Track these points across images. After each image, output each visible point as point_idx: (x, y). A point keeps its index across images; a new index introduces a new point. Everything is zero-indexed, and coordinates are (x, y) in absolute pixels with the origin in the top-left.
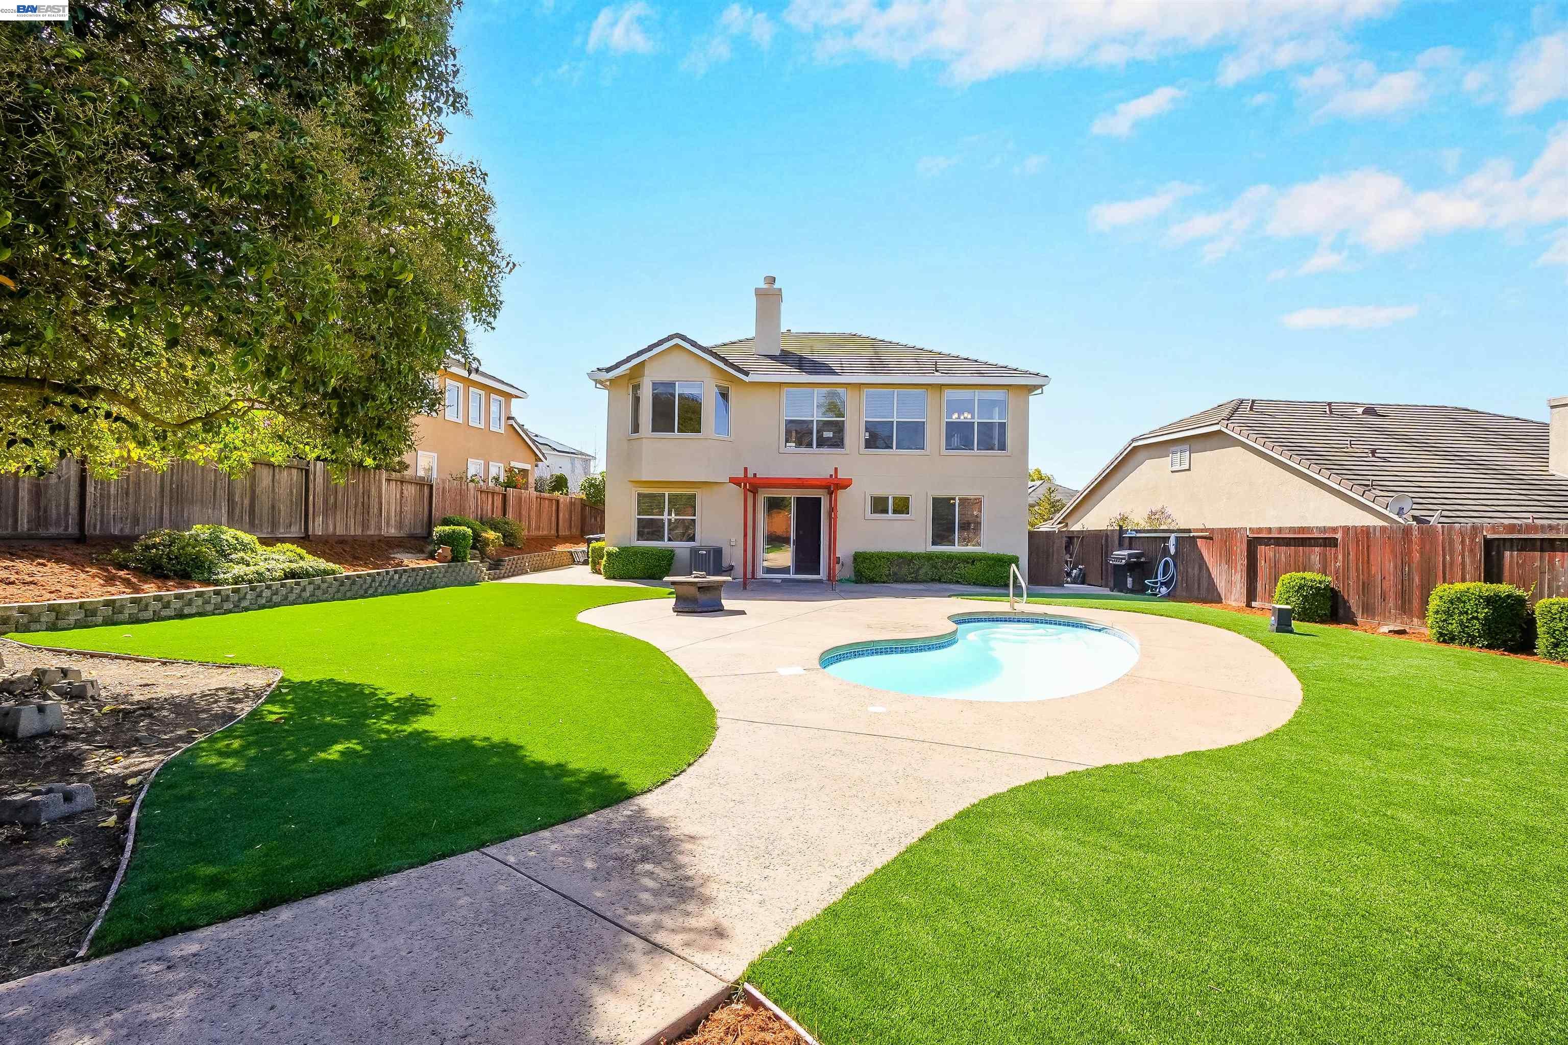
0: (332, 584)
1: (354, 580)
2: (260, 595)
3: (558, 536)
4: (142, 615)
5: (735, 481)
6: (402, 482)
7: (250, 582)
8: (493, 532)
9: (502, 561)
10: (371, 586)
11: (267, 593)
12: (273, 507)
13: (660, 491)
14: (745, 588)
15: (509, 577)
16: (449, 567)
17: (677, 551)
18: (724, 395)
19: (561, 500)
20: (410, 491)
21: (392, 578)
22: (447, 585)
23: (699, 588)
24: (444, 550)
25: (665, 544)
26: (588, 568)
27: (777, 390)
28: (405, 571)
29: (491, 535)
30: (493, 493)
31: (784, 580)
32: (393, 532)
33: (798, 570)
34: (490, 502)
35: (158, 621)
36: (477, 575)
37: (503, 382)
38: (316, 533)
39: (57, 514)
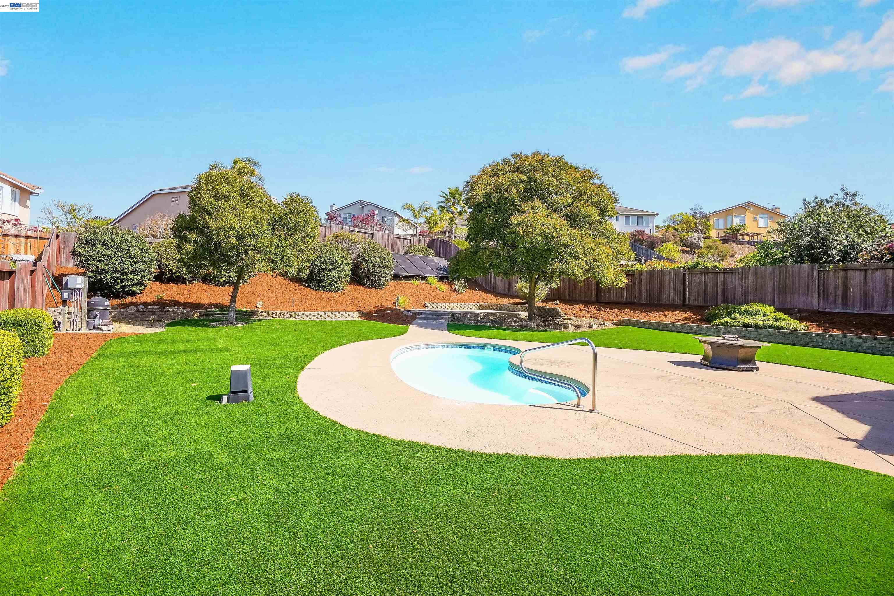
10: (817, 341)
39: (731, 298)
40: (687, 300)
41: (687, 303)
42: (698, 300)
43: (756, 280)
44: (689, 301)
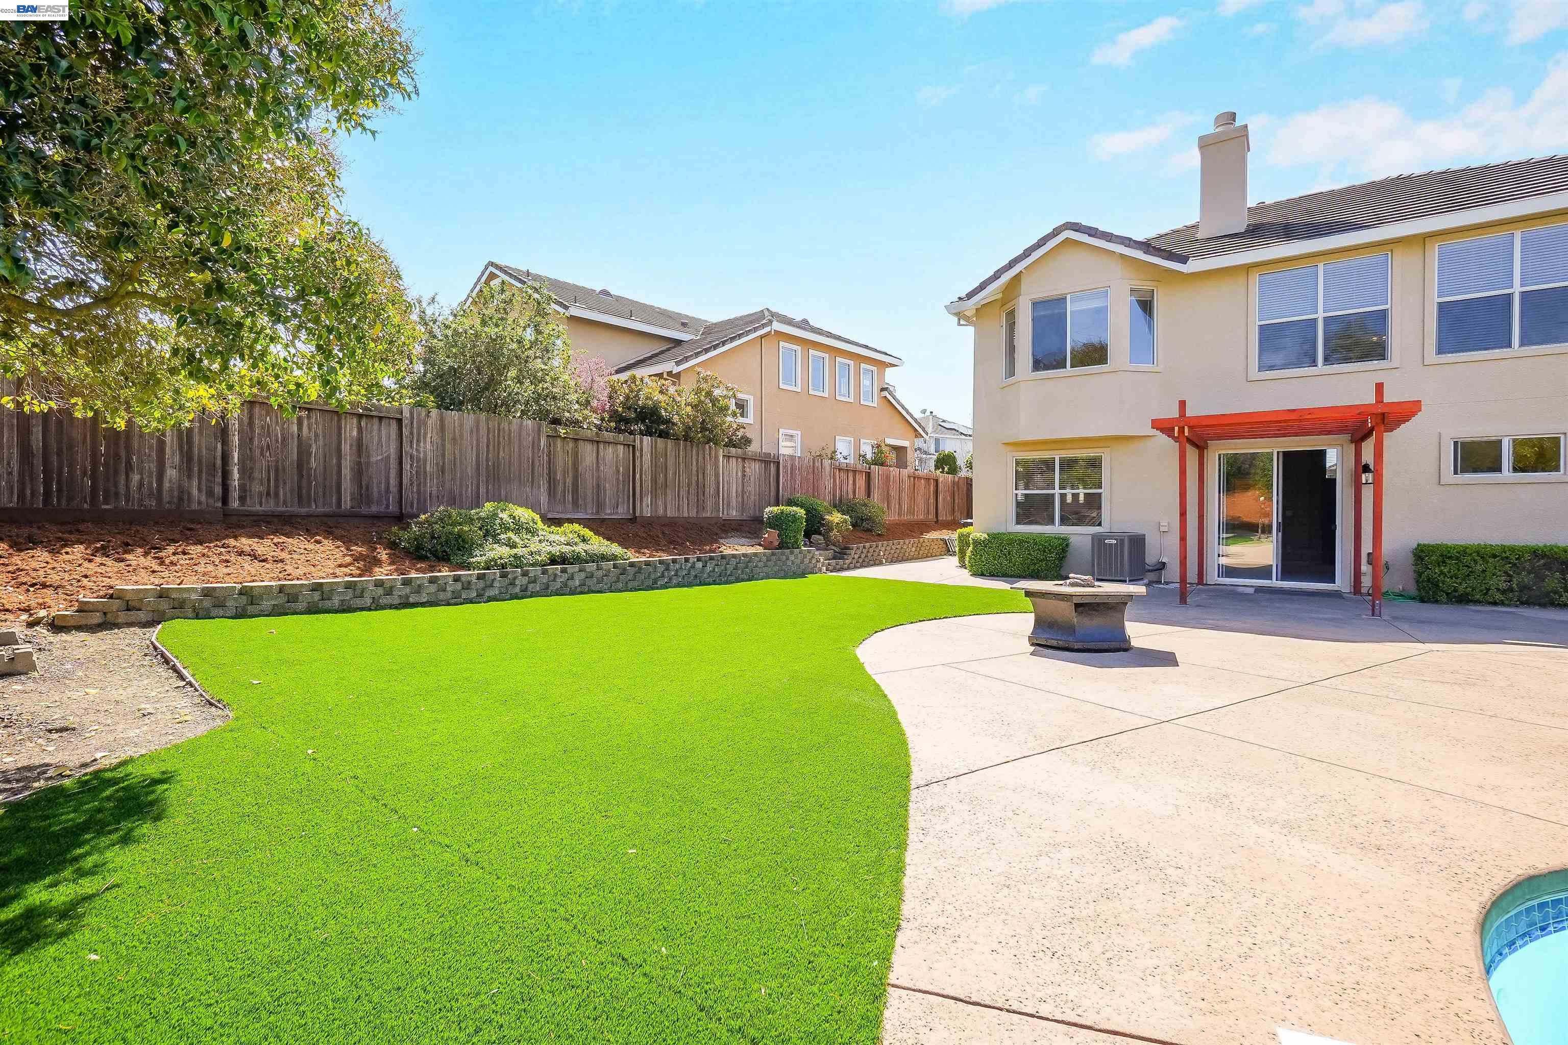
0: (609, 571)
1: (640, 568)
2: (512, 584)
3: (937, 522)
4: (358, 602)
5: (1163, 426)
6: (744, 459)
7: (503, 566)
8: (839, 515)
9: (848, 548)
10: (663, 576)
11: (521, 581)
12: (598, 486)
13: (1046, 455)
14: (1183, 601)
15: (855, 568)
16: (773, 554)
17: (1073, 540)
18: (1146, 306)
19: (941, 479)
20: (754, 469)
21: (693, 567)
22: (768, 577)
23: (1077, 606)
24: (770, 535)
25: (1056, 529)
26: (955, 560)
27: (1241, 280)
28: (711, 558)
29: (836, 517)
30: (855, 472)
31: (1259, 590)
32: (734, 514)
33: (1287, 572)
34: (851, 482)
35: (376, 609)
36: (811, 565)
37: (876, 350)
38: (645, 514)
39: (379, 492)
40: (235, 494)
41: (235, 504)
42: (277, 495)
43: (443, 446)
44: (242, 499)
